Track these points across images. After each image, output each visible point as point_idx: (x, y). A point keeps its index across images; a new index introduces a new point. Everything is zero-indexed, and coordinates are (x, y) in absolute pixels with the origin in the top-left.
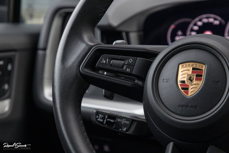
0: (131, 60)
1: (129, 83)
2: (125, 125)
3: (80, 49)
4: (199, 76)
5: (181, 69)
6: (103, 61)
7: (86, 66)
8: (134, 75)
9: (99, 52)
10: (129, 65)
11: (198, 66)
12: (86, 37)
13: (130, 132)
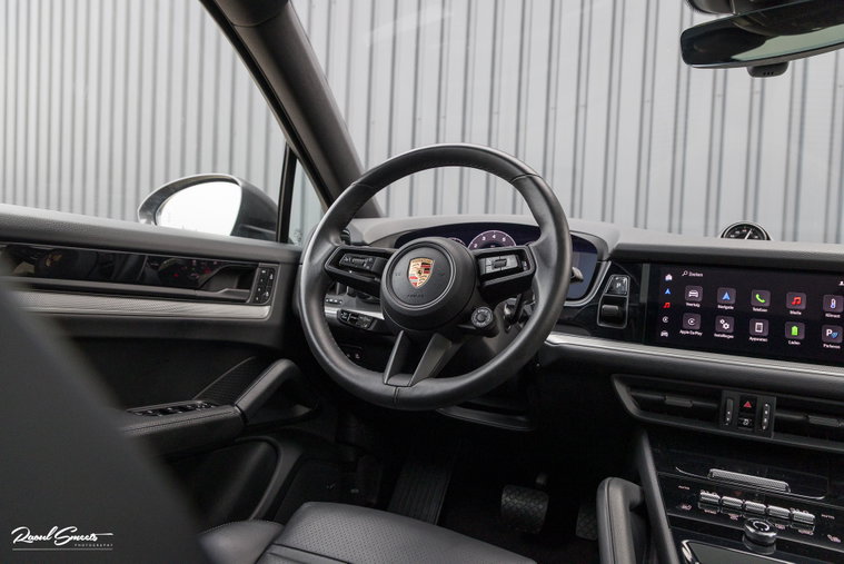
0: (370, 259)
1: (368, 280)
2: (366, 322)
3: (326, 248)
4: (427, 270)
5: (412, 264)
6: (346, 259)
7: (331, 264)
8: (374, 273)
9: (343, 252)
10: (369, 263)
11: (426, 261)
12: (332, 239)
13: (371, 328)
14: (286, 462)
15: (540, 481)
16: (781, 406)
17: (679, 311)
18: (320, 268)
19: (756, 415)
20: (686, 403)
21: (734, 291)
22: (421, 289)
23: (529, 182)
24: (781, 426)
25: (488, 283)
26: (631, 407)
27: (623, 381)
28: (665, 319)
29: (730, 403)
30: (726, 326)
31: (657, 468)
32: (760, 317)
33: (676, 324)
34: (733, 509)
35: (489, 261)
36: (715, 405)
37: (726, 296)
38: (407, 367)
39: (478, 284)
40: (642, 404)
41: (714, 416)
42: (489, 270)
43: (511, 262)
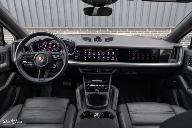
2: (31, 66)
3: (20, 55)
4: (43, 59)
5: (39, 58)
6: (25, 57)
7: (21, 58)
8: (31, 59)
9: (24, 55)
10: (30, 57)
11: (42, 57)
12: (20, 53)
13: (33, 67)
14: (18, 90)
15: (69, 79)
16: (102, 69)
17: (87, 55)
18: (19, 59)
19: (98, 71)
20: (89, 70)
21: (95, 52)
22: (42, 63)
23: (59, 41)
24: (102, 71)
25: (54, 60)
26: (81, 72)
27: (80, 68)
28: (85, 57)
29: (95, 69)
30: (94, 57)
31: (85, 82)
32: (99, 56)
33: (87, 58)
34: (94, 87)
35: (54, 56)
36: (93, 70)
37: (94, 53)
38: (42, 76)
39: (53, 59)
40: (83, 71)
41: (93, 71)
42: (54, 57)
43: (58, 56)
